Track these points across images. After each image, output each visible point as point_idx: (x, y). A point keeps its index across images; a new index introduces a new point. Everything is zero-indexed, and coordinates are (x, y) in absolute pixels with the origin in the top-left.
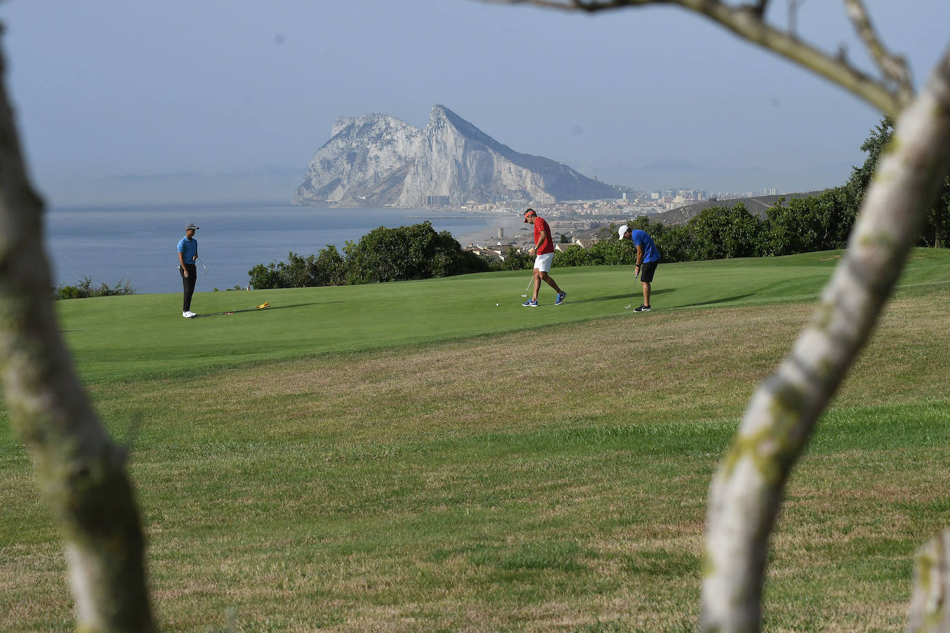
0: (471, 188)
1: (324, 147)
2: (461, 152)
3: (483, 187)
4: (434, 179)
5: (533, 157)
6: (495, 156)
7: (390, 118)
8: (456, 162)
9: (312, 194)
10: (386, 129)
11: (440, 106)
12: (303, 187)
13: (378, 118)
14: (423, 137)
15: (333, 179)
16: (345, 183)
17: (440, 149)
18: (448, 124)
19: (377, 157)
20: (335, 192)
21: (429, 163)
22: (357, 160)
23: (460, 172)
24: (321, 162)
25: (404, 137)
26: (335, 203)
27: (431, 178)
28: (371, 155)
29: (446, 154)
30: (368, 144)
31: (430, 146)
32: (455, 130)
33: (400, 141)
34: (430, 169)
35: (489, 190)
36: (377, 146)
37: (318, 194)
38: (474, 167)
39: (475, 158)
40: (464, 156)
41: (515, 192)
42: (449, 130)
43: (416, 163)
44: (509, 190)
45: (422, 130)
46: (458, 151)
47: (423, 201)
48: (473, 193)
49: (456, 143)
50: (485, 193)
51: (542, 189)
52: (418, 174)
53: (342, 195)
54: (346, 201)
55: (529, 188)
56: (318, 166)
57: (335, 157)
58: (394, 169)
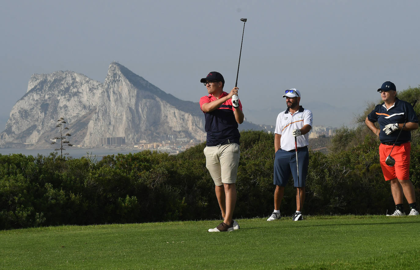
0: (143, 130)
1: (22, 99)
2: (133, 101)
3: (152, 128)
4: (113, 123)
5: (194, 103)
6: (162, 103)
7: (76, 74)
8: (130, 109)
9: (13, 138)
10: (73, 83)
11: (116, 63)
12: (5, 133)
13: (66, 74)
14: (102, 90)
15: (30, 126)
16: (40, 128)
17: (117, 98)
18: (122, 78)
19: (66, 107)
20: (31, 136)
21: (108, 110)
22: (49, 109)
23: (133, 118)
24: (20, 112)
25: (88, 90)
26: (32, 145)
27: (110, 123)
28: (61, 104)
29: (121, 103)
30: (58, 96)
31: (109, 97)
32: (128, 82)
33: (85, 93)
34: (109, 116)
35: (158, 131)
36: (65, 98)
37: (17, 139)
38: (145, 112)
39: (146, 106)
40: (137, 104)
41: (179, 132)
42: (124, 83)
43: (97, 111)
44: (174, 131)
45: (102, 84)
46: (132, 100)
47: (104, 142)
48: (145, 134)
49: (129, 93)
50: (155, 134)
51: (202, 130)
52: (99, 120)
53: (37, 138)
54: (40, 143)
55: (190, 129)
56: (17, 115)
57: (31, 107)
58: (80, 116)
